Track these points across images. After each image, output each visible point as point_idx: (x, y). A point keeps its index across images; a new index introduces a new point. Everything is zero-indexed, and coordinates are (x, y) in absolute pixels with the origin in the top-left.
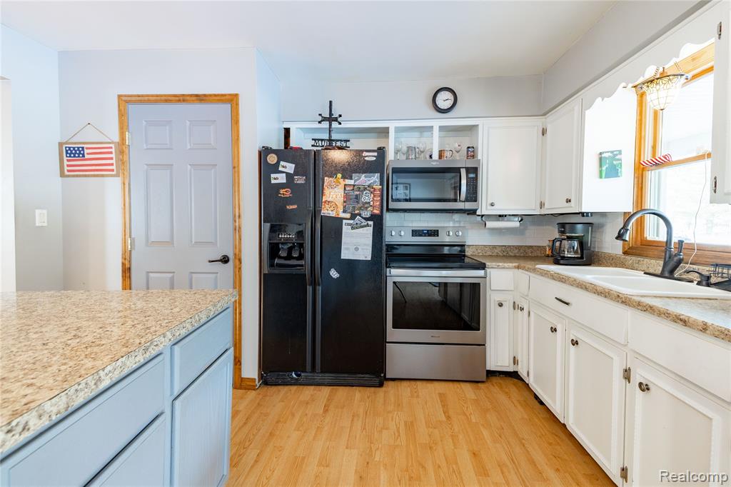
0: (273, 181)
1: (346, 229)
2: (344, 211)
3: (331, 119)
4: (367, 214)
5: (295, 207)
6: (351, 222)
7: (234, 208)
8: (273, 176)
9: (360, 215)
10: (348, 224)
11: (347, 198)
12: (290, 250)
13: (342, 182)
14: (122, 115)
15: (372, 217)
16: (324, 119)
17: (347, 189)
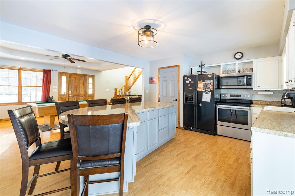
0: (186, 83)
1: (204, 94)
2: (203, 90)
3: (202, 66)
4: (209, 90)
5: (191, 89)
6: (205, 92)
7: (178, 89)
8: (186, 82)
9: (207, 90)
10: (204, 93)
11: (204, 86)
12: (190, 98)
13: (203, 82)
14: (159, 71)
15: (211, 91)
16: (200, 66)
17: (204, 84)
